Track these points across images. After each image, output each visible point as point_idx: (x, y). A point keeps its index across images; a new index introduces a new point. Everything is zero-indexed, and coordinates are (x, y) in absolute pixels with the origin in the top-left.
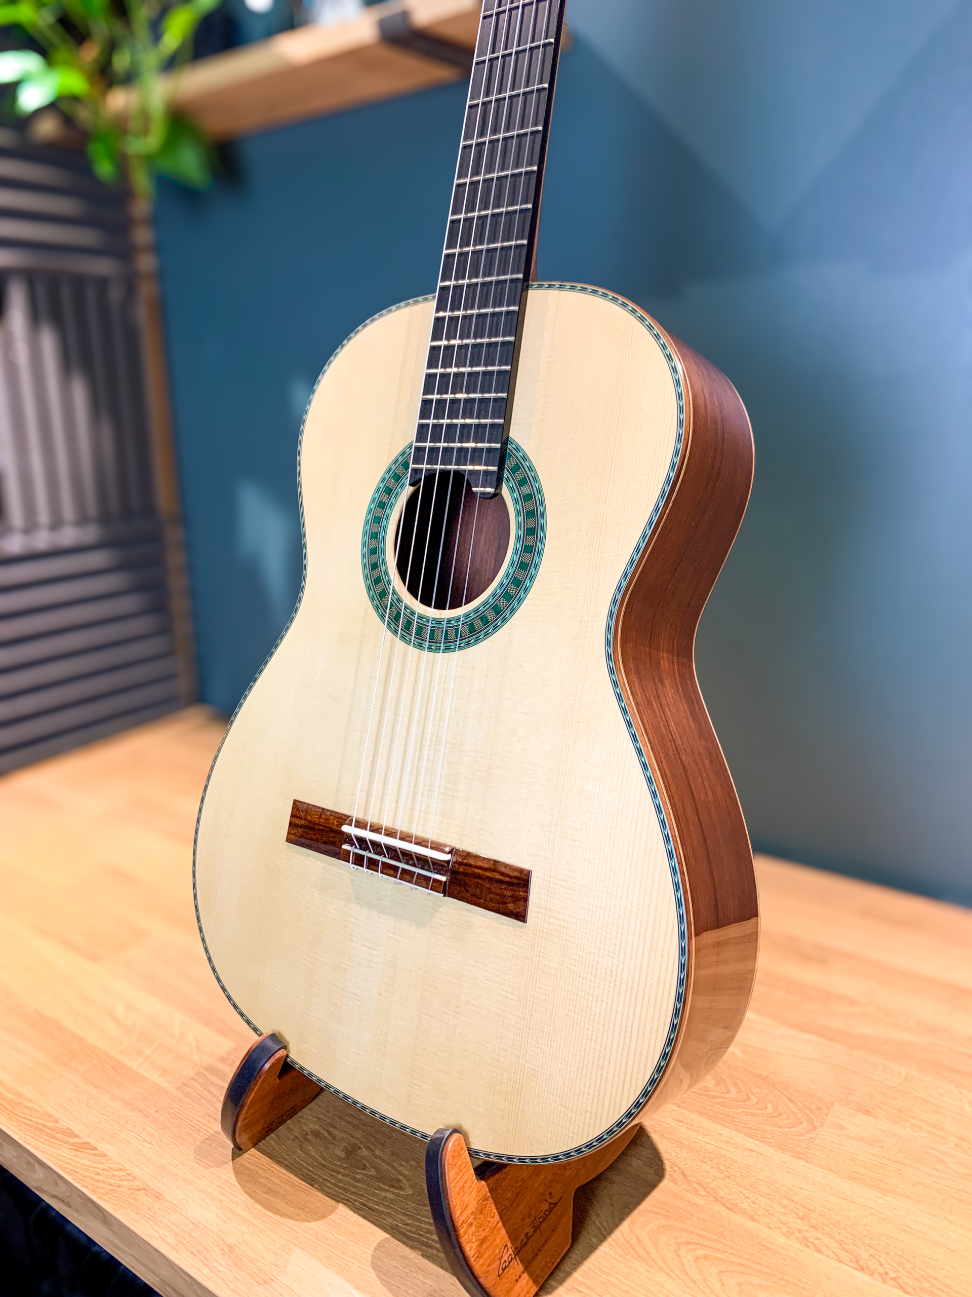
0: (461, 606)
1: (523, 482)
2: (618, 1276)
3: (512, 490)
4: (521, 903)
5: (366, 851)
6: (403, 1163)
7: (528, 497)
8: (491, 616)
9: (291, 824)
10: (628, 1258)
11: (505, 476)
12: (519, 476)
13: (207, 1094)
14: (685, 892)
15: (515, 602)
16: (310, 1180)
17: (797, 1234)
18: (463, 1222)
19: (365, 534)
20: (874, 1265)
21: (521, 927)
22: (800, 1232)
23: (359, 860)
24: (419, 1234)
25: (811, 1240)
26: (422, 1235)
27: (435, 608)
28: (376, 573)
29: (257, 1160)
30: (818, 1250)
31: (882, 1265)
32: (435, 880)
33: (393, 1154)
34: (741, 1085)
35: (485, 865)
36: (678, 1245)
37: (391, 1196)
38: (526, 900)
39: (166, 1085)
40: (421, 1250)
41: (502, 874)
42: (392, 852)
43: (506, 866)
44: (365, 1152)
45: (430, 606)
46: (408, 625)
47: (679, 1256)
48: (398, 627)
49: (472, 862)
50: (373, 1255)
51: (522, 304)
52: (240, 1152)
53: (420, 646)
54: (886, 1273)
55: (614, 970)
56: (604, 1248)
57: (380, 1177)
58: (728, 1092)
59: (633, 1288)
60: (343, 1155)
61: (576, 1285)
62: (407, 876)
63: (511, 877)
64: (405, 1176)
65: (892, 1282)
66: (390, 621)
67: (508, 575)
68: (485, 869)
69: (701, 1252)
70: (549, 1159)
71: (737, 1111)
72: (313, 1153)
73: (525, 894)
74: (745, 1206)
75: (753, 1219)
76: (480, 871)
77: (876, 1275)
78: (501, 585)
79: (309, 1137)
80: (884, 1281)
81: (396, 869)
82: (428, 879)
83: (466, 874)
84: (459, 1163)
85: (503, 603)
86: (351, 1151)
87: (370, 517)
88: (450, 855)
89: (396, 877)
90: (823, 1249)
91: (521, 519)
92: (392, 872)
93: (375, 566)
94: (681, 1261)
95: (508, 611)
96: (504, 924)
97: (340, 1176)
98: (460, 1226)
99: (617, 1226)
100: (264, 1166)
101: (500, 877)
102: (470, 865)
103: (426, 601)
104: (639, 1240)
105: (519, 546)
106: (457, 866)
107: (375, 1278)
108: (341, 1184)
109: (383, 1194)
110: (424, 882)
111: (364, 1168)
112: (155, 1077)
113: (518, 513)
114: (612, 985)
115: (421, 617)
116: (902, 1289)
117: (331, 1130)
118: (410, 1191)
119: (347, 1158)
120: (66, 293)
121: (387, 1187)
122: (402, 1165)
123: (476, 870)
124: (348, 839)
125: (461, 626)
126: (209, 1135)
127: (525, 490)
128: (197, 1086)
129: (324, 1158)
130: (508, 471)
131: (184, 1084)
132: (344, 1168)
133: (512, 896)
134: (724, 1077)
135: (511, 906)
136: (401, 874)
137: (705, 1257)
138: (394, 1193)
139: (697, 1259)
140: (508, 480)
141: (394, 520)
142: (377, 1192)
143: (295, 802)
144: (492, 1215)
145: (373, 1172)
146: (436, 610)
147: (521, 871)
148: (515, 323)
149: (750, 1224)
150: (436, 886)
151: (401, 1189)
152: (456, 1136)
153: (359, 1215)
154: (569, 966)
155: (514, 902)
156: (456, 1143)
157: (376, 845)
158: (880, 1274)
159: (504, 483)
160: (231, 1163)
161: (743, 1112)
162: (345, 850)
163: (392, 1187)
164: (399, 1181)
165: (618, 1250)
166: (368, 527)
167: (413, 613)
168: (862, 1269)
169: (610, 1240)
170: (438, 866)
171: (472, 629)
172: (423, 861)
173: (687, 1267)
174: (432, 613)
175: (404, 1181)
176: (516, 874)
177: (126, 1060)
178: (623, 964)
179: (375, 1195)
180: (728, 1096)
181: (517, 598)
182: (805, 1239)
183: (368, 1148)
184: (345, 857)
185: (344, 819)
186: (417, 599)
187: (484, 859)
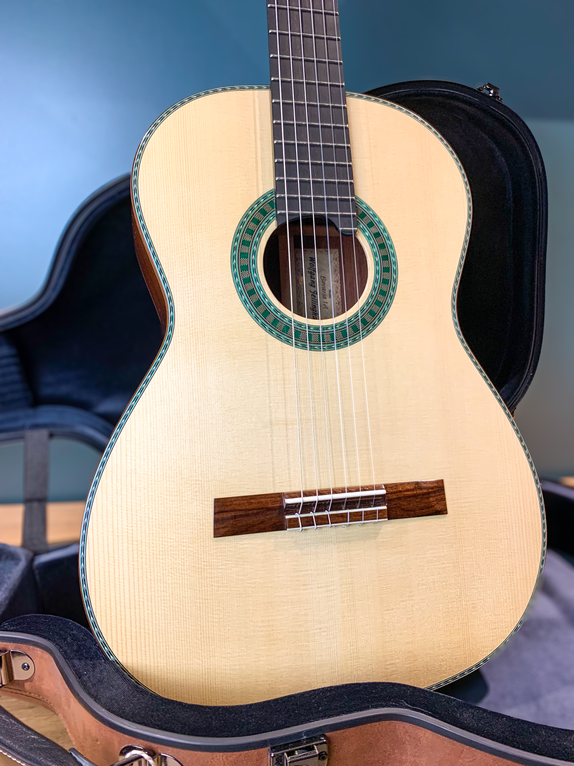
1: (370, 225)
4: (441, 503)
7: (377, 235)
12: (366, 221)
21: (444, 518)
38: (444, 499)
41: (425, 488)
42: (339, 504)
43: (425, 483)
48: (292, 338)
53: (313, 348)
62: (355, 517)
63: (432, 488)
66: (281, 334)
68: (413, 490)
73: (443, 495)
76: (409, 493)
78: (370, 296)
81: (344, 516)
82: (375, 512)
83: (398, 498)
85: (376, 308)
87: (235, 253)
88: (384, 490)
91: (374, 250)
92: (341, 519)
96: (431, 521)
101: (425, 491)
102: (400, 491)
106: (390, 495)
110: (371, 516)
113: (371, 246)
115: (310, 328)
124: (292, 509)
125: (347, 327)
127: (374, 230)
133: (435, 501)
135: (435, 508)
136: (350, 518)
143: (216, 501)
146: (312, 320)
147: (437, 482)
150: (381, 515)
155: (436, 504)
157: (323, 505)
162: (292, 519)
170: (380, 500)
171: (355, 329)
172: (365, 501)
174: (319, 322)
176: (434, 485)
187: (408, 483)
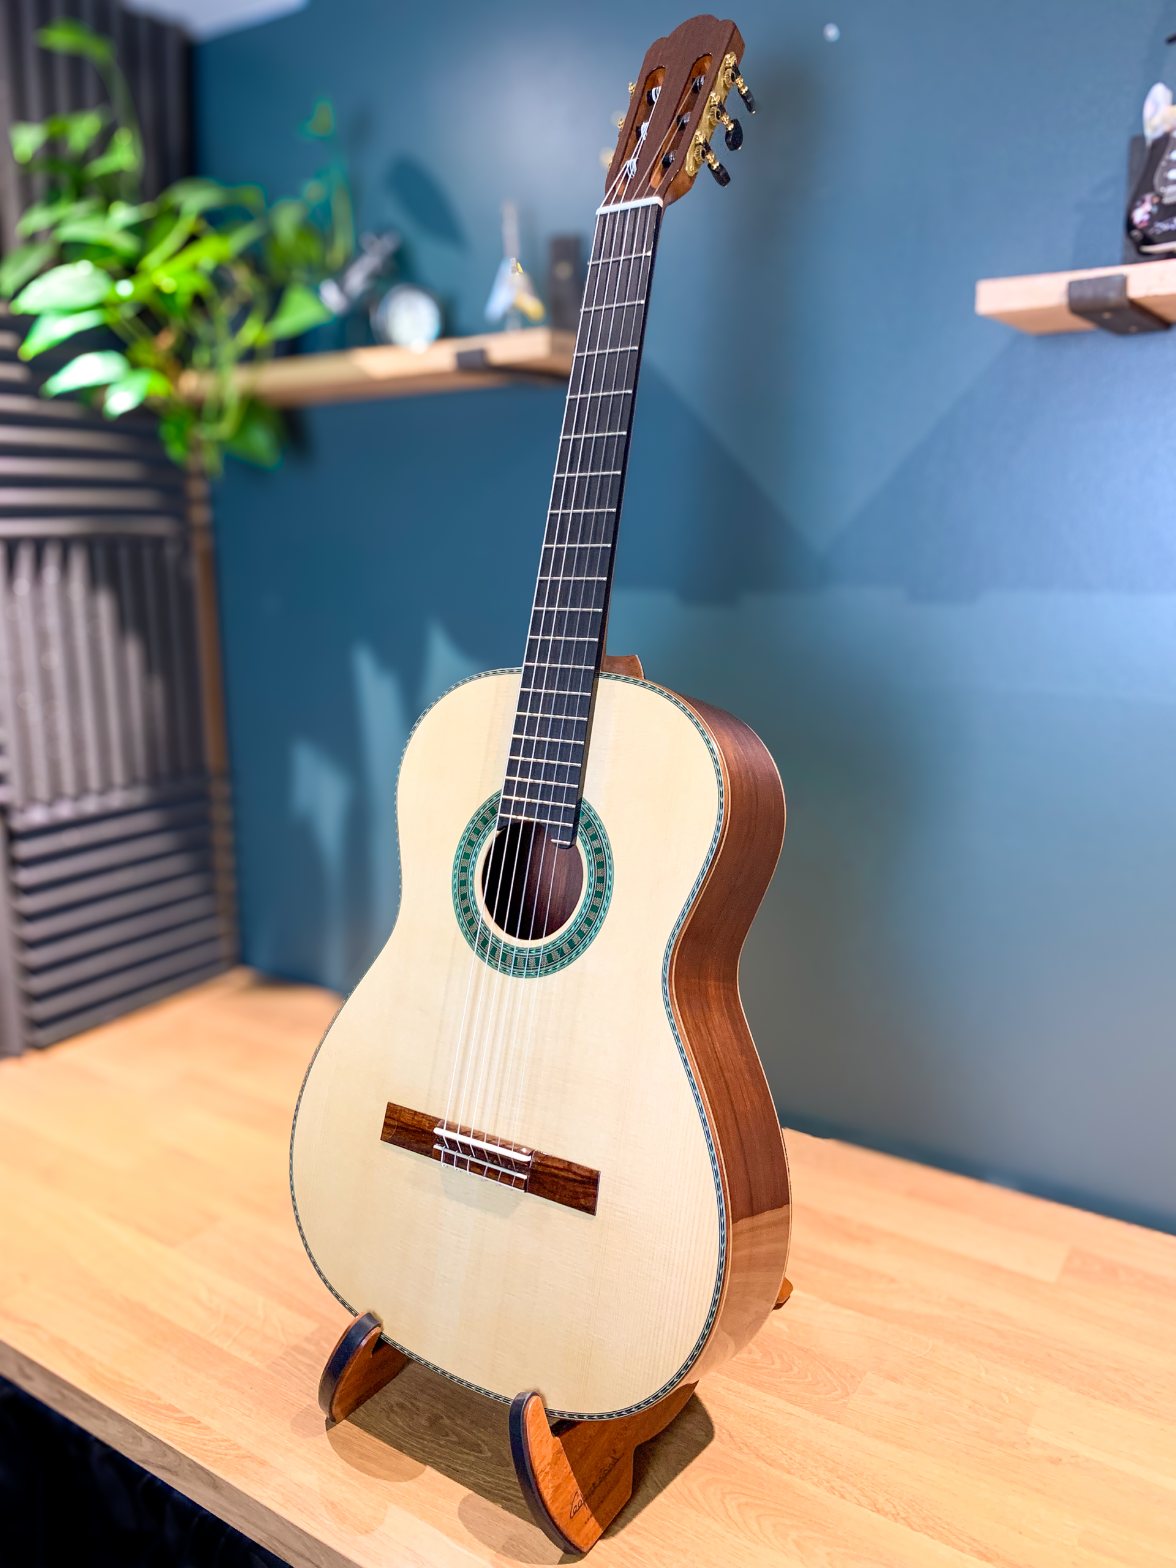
0: (541, 937)
1: (594, 837)
2: (671, 1520)
3: (585, 843)
4: (591, 1198)
5: (455, 1151)
6: (482, 1430)
7: (598, 851)
8: (566, 948)
9: (385, 1124)
10: (681, 1506)
11: (579, 830)
12: (591, 831)
13: (297, 1371)
14: (725, 1191)
15: (588, 939)
16: (400, 1448)
17: (826, 1484)
18: (542, 1471)
19: (455, 867)
20: (888, 1507)
21: (592, 1219)
22: (828, 1482)
23: (449, 1159)
24: (499, 1490)
25: (837, 1488)
26: (501, 1491)
27: (519, 937)
28: (465, 903)
29: (350, 1430)
30: (843, 1497)
31: (895, 1507)
32: (518, 1179)
33: (472, 1422)
34: (785, 1357)
35: (561, 1166)
36: (724, 1494)
37: (473, 1459)
38: (595, 1196)
39: (257, 1364)
40: (501, 1503)
41: (575, 1173)
42: (480, 1153)
43: (579, 1167)
44: (447, 1421)
45: (515, 936)
46: (494, 951)
47: (723, 1503)
48: (486, 953)
49: (549, 1163)
50: (459, 1508)
51: (593, 689)
52: (334, 1423)
53: (504, 970)
54: (898, 1514)
55: (668, 1255)
56: (660, 1498)
57: (463, 1442)
58: (773, 1363)
59: (684, 1530)
60: (426, 1424)
61: (635, 1529)
62: (493, 1174)
63: (582, 1176)
64: (483, 1441)
65: (902, 1521)
66: (479, 948)
67: (581, 915)
68: (561, 1170)
69: (743, 1500)
70: (614, 1415)
71: (781, 1380)
72: (400, 1423)
73: (595, 1191)
74: (783, 1462)
75: (789, 1473)
76: (556, 1172)
77: (890, 1516)
78: (575, 923)
79: (395, 1409)
80: (896, 1520)
81: (482, 1167)
82: (511, 1177)
83: (543, 1173)
84: (538, 1421)
85: (576, 939)
86: (434, 1421)
87: (460, 852)
88: (530, 1156)
89: (482, 1175)
90: (847, 1495)
91: (592, 868)
92: (479, 1170)
93: (464, 897)
94: (725, 1507)
95: (581, 947)
96: (576, 1216)
97: (426, 1442)
98: (539, 1474)
99: (671, 1480)
100: (356, 1434)
101: (574, 1177)
102: (548, 1166)
103: (511, 931)
104: (690, 1491)
105: (591, 891)
106: (536, 1166)
107: (462, 1526)
108: (427, 1450)
109: (465, 1457)
110: (507, 1179)
111: (447, 1435)
112: (246, 1356)
113: (590, 863)
114: (666, 1268)
115: (505, 945)
116: (910, 1526)
117: (413, 1401)
118: (489, 1454)
119: (431, 1426)
120: (124, 555)
121: (468, 1451)
122: (480, 1432)
123: (553, 1170)
124: (440, 1140)
125: (541, 955)
126: (303, 1408)
127: (596, 844)
128: (287, 1364)
129: (409, 1427)
130: (582, 826)
131: (274, 1363)
132: (430, 1435)
133: (583, 1193)
134: (770, 1350)
135: (582, 1201)
136: (487, 1172)
137: (746, 1504)
138: (475, 1456)
139: (739, 1506)
140: (581, 834)
141: (481, 857)
142: (459, 1455)
143: (389, 1104)
144: (565, 1466)
145: (455, 1439)
146: (519, 940)
147: (591, 1171)
148: (588, 707)
149: (786, 1477)
150: (518, 1184)
151: (481, 1452)
152: (534, 1398)
153: (445, 1475)
154: (631, 1252)
155: (584, 1197)
156: (535, 1404)
157: (465, 1148)
158: (893, 1515)
159: (578, 836)
160: (326, 1433)
161: (785, 1381)
162: (436, 1149)
163: (473, 1450)
164: (479, 1445)
165: (673, 1500)
166: (458, 861)
167: (498, 941)
168: (878, 1511)
169: (665, 1491)
170: (520, 1166)
171: (550, 959)
172: (507, 1162)
173: (731, 1513)
174: (516, 942)
175: (483, 1445)
176: (588, 1174)
177: (216, 1342)
178: (675, 1250)
179: (459, 1459)
180: (773, 1367)
181: (589, 935)
182: (833, 1488)
183: (449, 1417)
184: (436, 1156)
185: (435, 1122)
186: (503, 930)
187: (560, 1160)
